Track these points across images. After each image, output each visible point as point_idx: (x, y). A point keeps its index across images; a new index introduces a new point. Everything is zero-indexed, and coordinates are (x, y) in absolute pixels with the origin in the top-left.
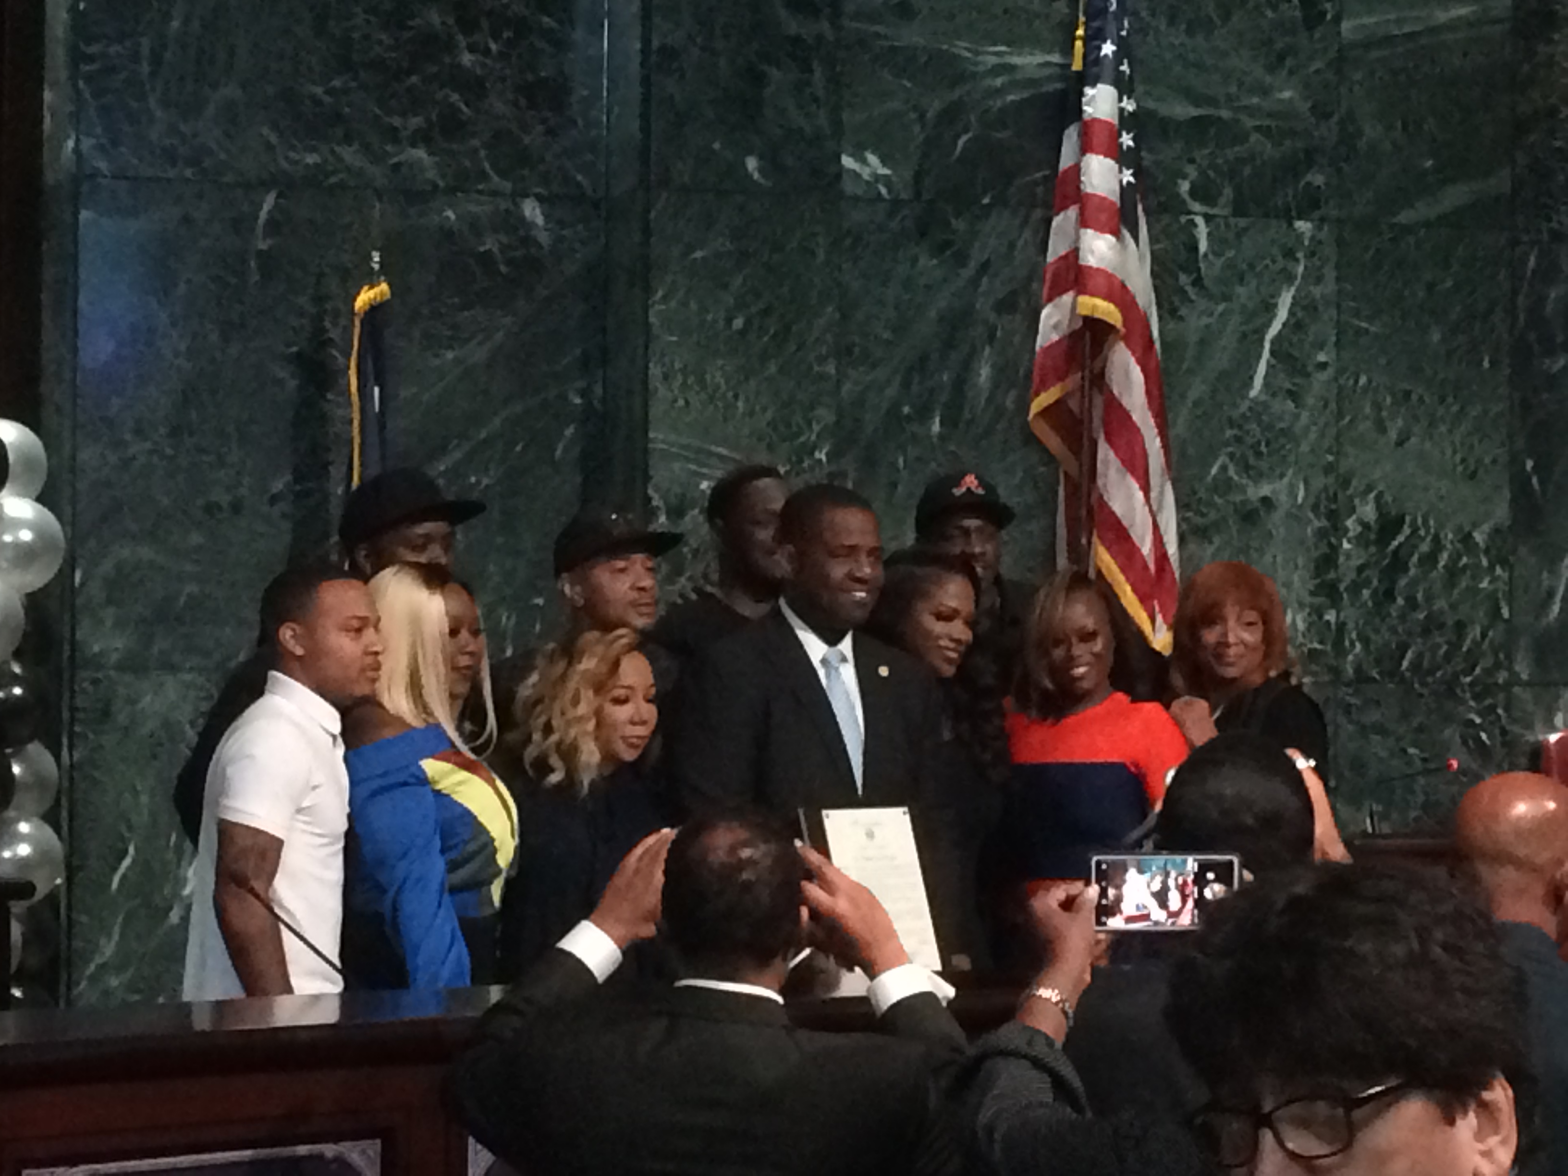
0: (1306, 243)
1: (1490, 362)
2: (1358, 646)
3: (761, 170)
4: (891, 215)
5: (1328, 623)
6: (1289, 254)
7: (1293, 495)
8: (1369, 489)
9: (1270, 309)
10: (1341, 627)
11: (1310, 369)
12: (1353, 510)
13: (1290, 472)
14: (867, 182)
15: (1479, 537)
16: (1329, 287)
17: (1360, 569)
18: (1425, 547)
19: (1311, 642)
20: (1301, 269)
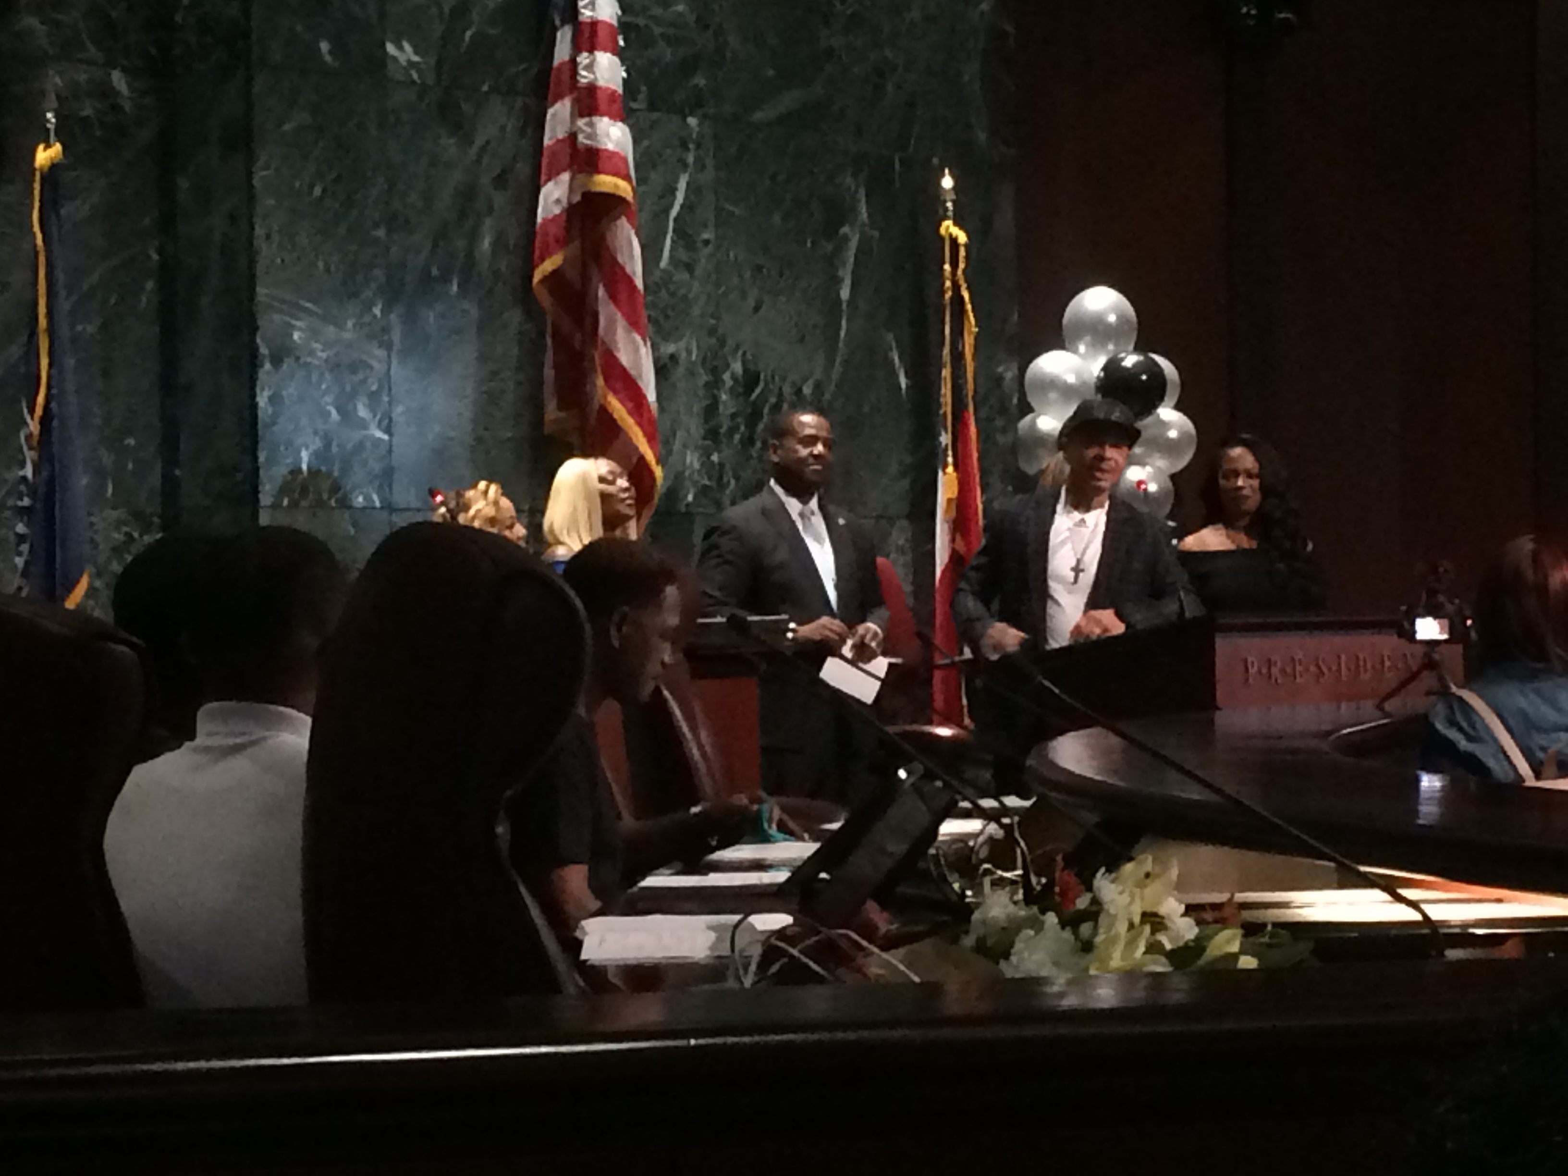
0: (694, 136)
1: (813, 243)
2: (733, 482)
3: (330, 53)
4: (421, 97)
5: (713, 462)
6: (684, 146)
7: (689, 352)
8: (738, 347)
9: (673, 191)
10: (721, 465)
11: (699, 245)
12: (728, 366)
13: (688, 334)
14: (404, 68)
15: (807, 390)
16: (709, 174)
17: (733, 416)
18: (773, 400)
19: (703, 478)
20: (690, 159)
